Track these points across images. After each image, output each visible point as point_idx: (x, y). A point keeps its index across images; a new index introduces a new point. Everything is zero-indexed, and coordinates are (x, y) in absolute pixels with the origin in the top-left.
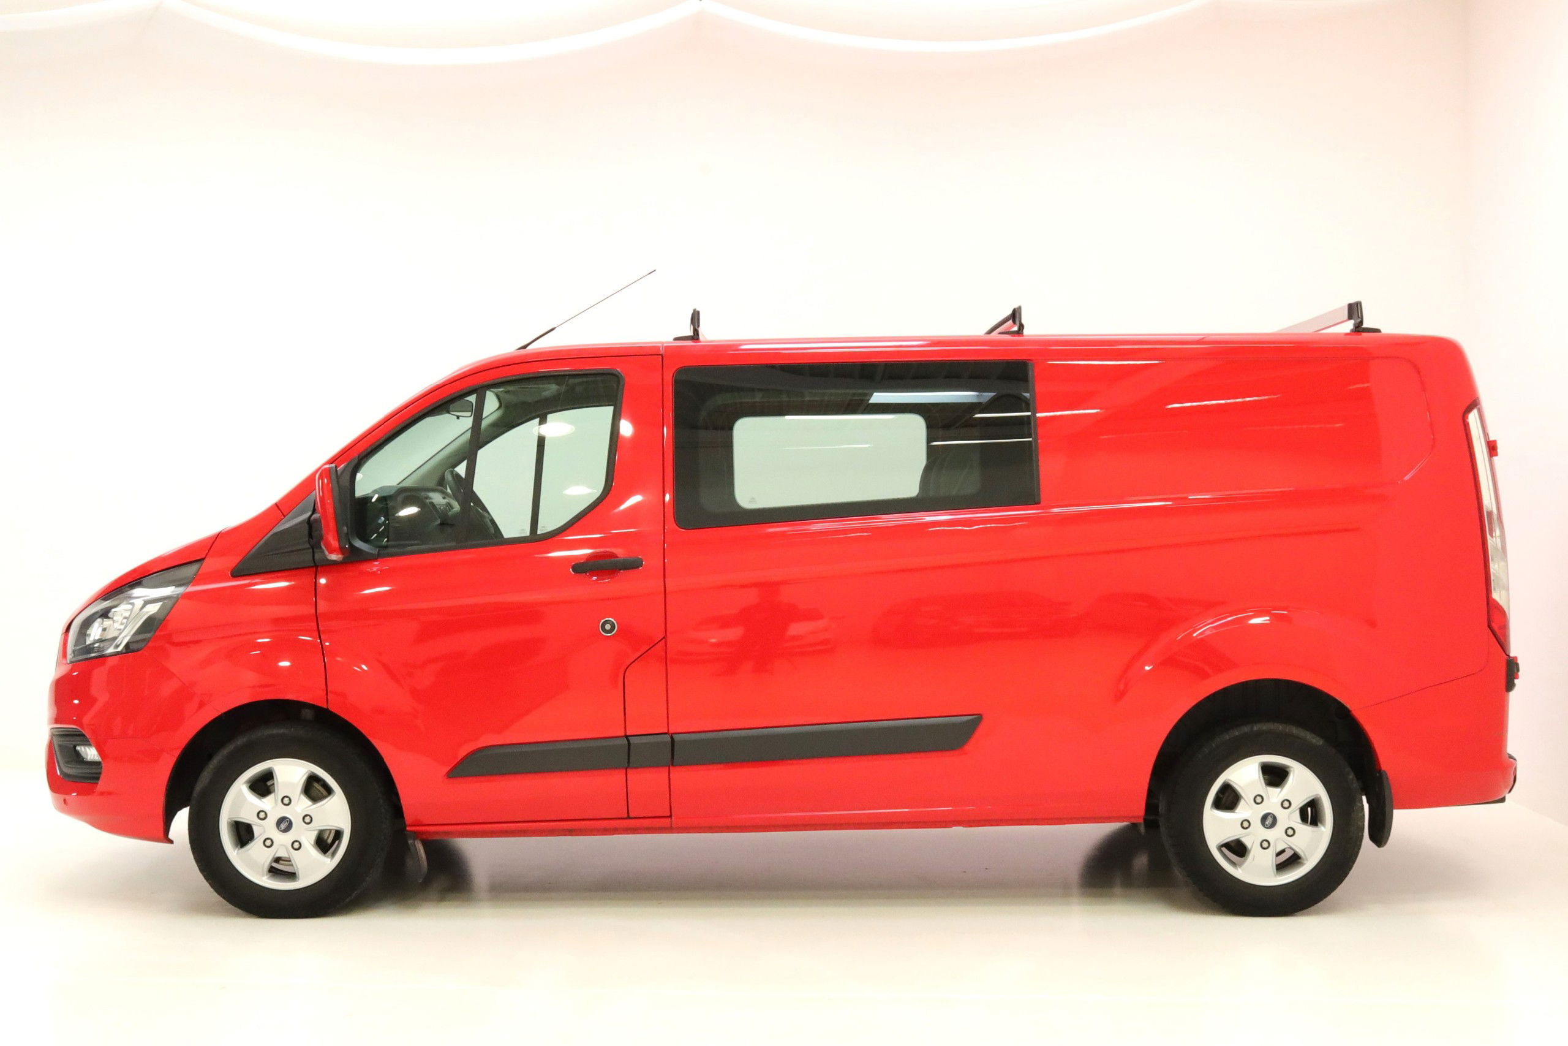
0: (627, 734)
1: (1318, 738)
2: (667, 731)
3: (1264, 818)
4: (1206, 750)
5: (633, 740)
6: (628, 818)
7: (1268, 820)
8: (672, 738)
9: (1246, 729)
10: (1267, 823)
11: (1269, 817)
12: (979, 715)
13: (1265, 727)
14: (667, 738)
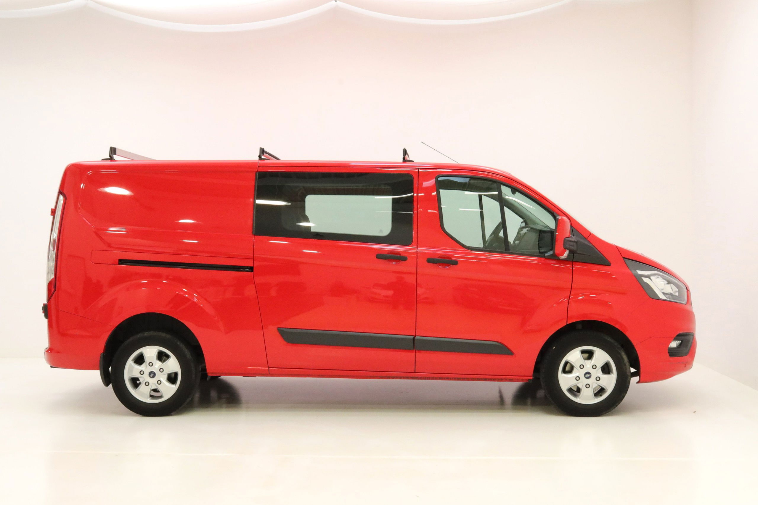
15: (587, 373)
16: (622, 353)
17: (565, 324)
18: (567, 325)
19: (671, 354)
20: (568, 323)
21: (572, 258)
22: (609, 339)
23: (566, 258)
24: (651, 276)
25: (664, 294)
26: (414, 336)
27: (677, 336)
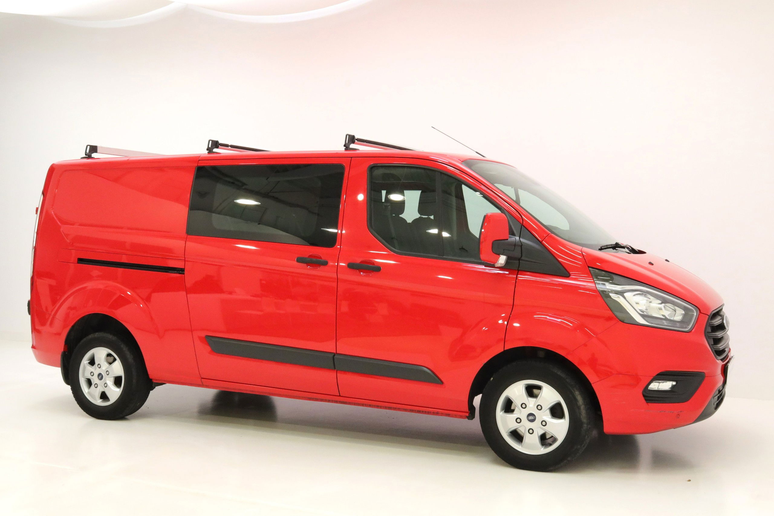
15: (531, 415)
16: (576, 392)
17: (502, 350)
18: (504, 351)
19: (647, 398)
20: (505, 349)
21: (518, 266)
22: (559, 373)
23: (503, 265)
24: (625, 293)
25: (644, 316)
26: (334, 353)
27: (658, 375)
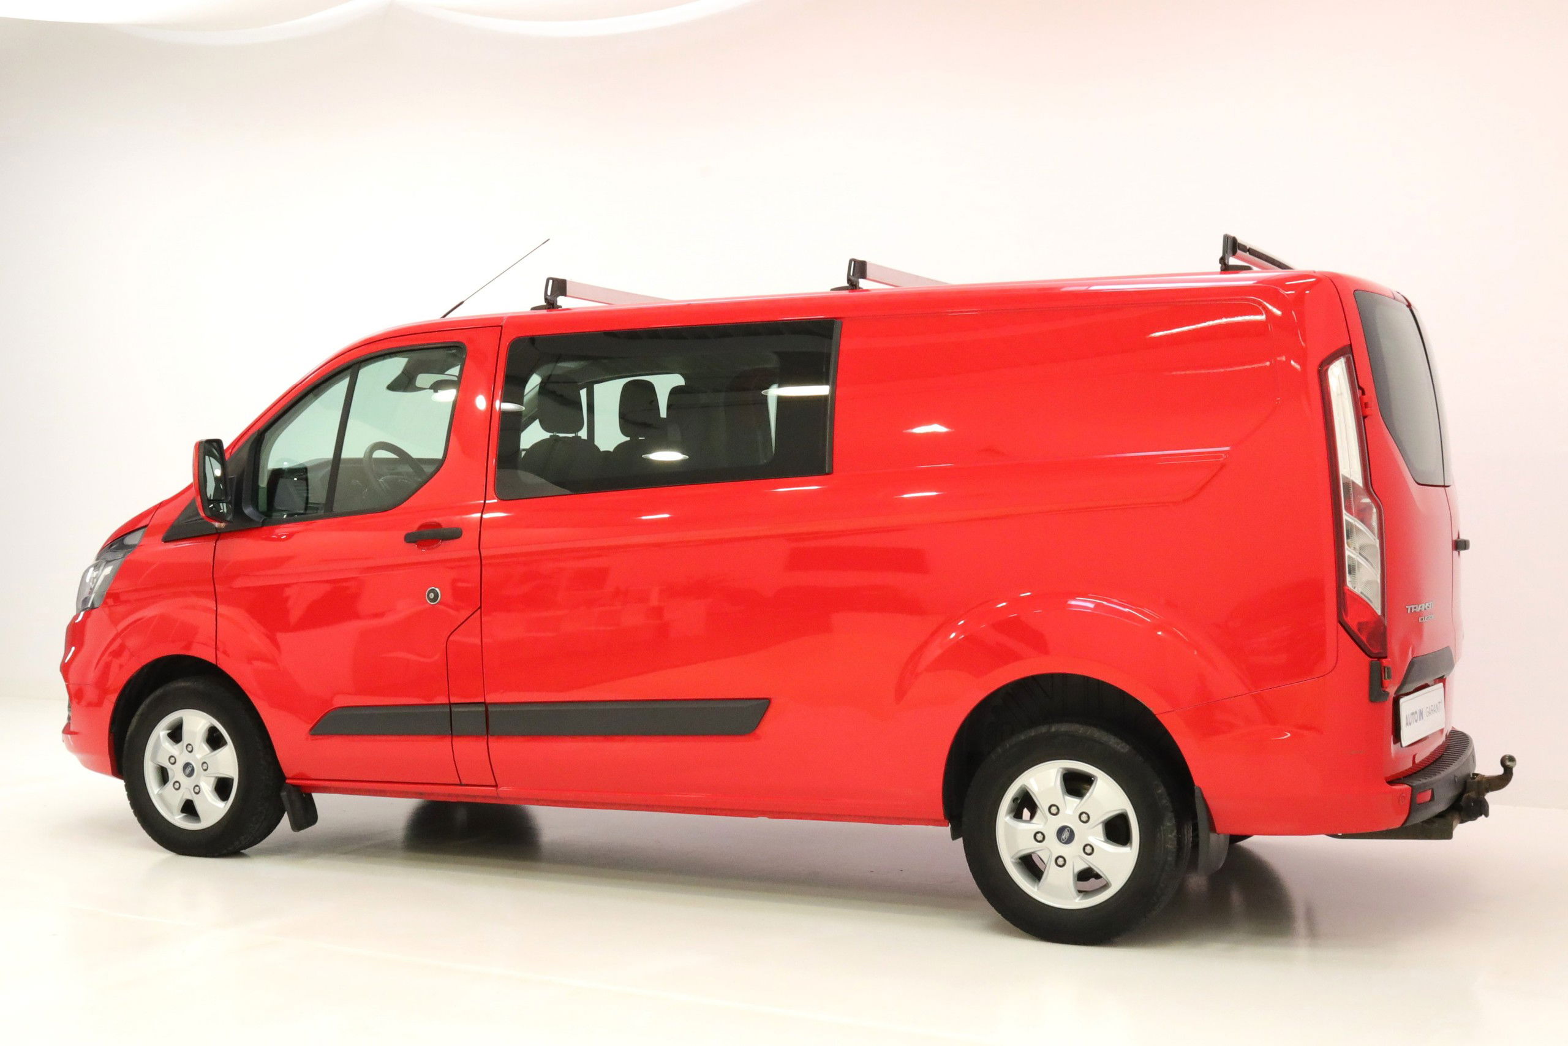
0: (452, 702)
1: (1124, 744)
2: (483, 701)
3: (1061, 831)
4: (999, 750)
5: (455, 709)
6: (461, 785)
7: (1065, 835)
8: (487, 710)
9: (1043, 729)
10: (1063, 837)
11: (1066, 831)
12: (767, 699)
13: (1064, 728)
14: (482, 709)
